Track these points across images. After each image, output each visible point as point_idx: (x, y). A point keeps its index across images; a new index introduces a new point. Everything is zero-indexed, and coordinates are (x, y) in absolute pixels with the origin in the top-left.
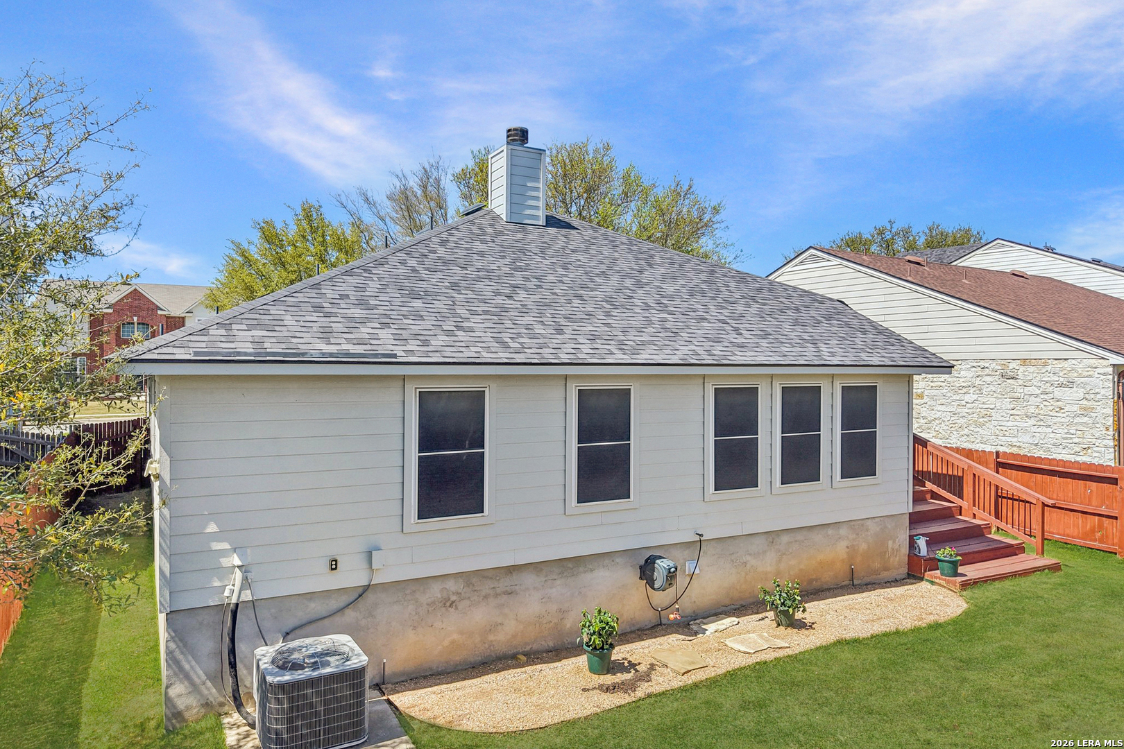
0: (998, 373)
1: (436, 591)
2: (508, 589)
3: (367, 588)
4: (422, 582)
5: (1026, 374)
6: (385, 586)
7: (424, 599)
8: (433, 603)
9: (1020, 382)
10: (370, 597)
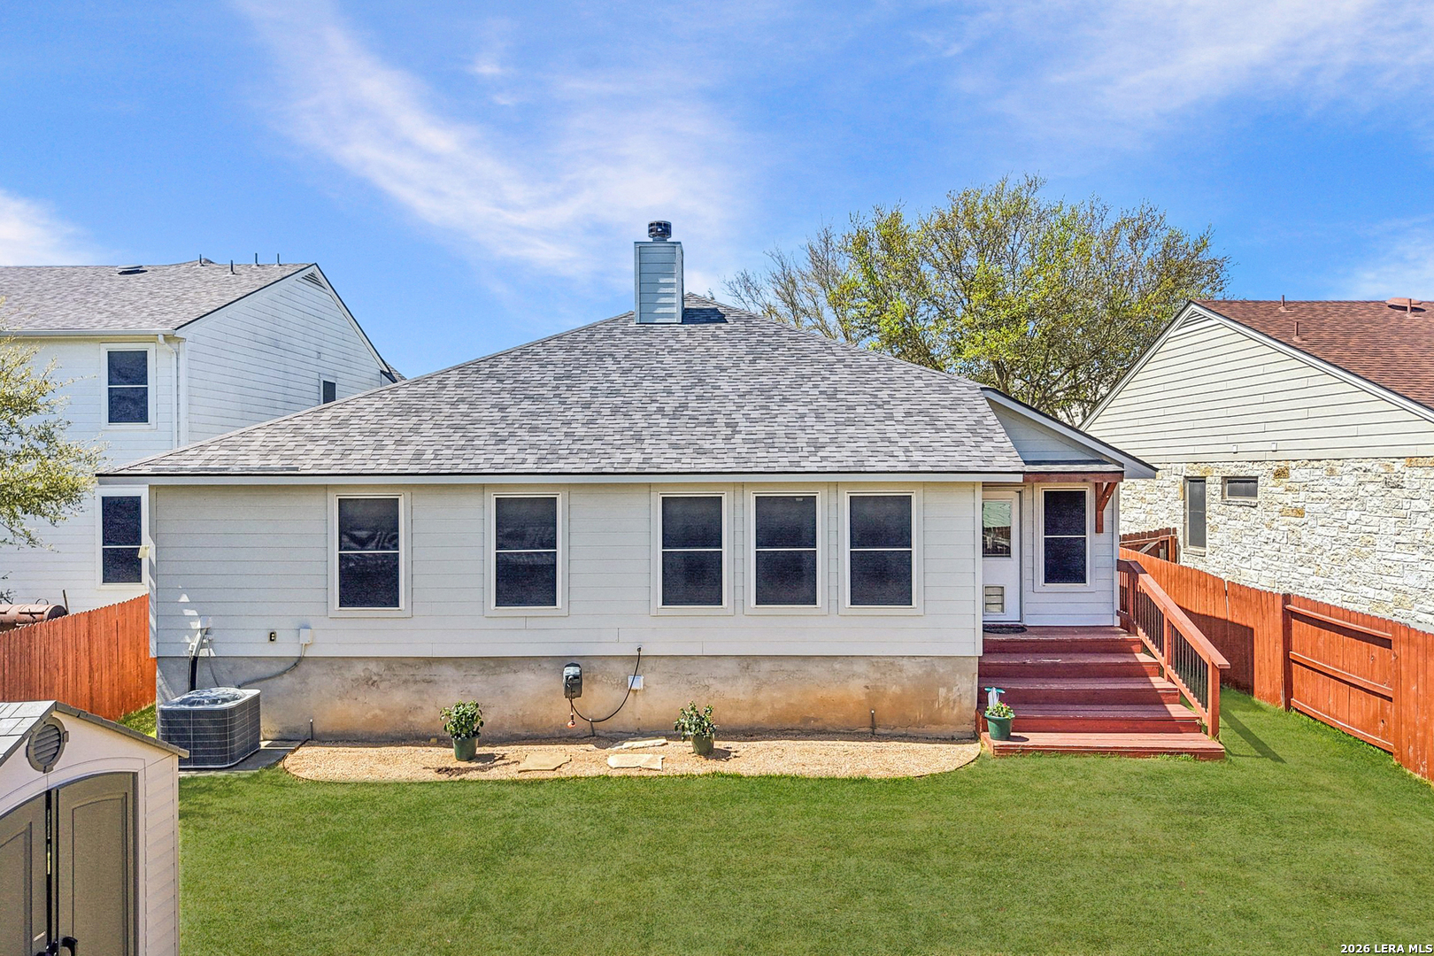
0: (1380, 479)
1: (359, 670)
2: (427, 677)
3: (300, 659)
4: (348, 660)
5: (1413, 479)
6: (316, 660)
7: (349, 675)
8: (357, 679)
9: (1406, 492)
10: (304, 667)
